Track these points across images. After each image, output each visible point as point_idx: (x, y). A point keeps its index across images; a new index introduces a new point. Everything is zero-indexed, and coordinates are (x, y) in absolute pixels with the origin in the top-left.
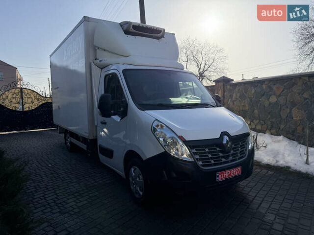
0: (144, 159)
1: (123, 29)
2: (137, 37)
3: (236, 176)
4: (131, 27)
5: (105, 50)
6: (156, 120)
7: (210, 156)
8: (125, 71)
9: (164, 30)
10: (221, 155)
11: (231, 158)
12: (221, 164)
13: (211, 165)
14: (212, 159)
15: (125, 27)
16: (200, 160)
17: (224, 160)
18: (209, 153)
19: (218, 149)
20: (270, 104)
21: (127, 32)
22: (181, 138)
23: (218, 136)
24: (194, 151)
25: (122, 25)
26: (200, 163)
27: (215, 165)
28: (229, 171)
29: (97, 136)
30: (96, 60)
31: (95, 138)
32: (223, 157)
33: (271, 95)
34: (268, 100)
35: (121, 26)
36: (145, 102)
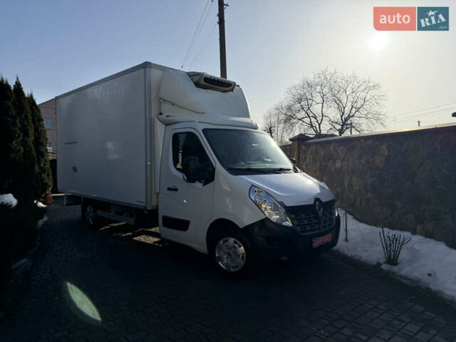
0: (241, 227)
1: (192, 80)
2: (208, 90)
3: (327, 243)
4: (202, 80)
5: (173, 104)
6: (253, 185)
7: (306, 221)
8: (205, 131)
9: (235, 83)
10: (314, 221)
11: (322, 224)
12: (314, 230)
13: (306, 231)
14: (308, 225)
15: (196, 79)
16: (298, 226)
17: (317, 227)
18: (305, 219)
19: (312, 215)
20: (336, 169)
21: (197, 85)
22: (281, 203)
23: (312, 203)
24: (293, 216)
25: (192, 75)
26: (298, 228)
27: (310, 231)
28: (322, 238)
29: (157, 206)
30: (161, 114)
31: (154, 208)
32: (316, 223)
33: (336, 159)
34: (334, 164)
35: (190, 76)
36: (232, 166)
